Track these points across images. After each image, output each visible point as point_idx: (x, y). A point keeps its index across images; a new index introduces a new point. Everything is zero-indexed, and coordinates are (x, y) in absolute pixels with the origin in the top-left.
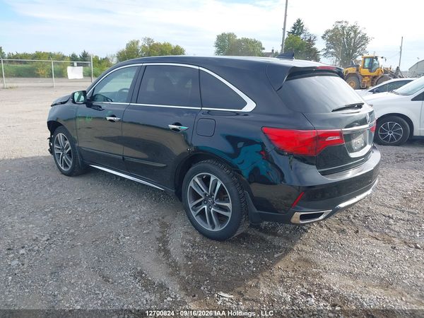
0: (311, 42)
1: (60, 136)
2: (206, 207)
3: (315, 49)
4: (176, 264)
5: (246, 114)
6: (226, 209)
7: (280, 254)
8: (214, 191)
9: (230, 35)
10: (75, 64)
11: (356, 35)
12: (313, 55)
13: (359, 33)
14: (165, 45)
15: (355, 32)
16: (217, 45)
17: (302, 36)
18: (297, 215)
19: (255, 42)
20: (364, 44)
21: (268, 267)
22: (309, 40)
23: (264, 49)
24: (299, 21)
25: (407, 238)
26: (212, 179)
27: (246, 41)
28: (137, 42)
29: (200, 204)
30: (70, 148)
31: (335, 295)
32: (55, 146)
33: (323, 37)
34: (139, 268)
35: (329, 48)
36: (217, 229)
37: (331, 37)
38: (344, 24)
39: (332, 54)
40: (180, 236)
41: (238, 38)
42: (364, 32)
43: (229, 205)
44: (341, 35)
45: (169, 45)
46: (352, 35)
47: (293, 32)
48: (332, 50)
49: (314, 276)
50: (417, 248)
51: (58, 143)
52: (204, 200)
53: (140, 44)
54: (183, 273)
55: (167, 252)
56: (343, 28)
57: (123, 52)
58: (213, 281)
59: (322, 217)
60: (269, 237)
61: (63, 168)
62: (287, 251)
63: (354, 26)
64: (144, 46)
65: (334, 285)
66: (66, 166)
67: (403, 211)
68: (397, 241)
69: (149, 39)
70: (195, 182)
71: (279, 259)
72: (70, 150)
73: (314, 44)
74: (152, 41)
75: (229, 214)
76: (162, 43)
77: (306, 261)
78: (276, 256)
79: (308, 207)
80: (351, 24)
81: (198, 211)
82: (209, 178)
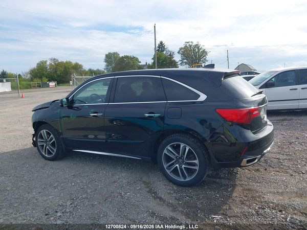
0: (171, 55)
1: (44, 132)
2: (177, 165)
3: (174, 61)
4: (172, 204)
5: (202, 102)
6: (194, 165)
7: (231, 189)
8: (184, 154)
9: (114, 53)
10: (5, 80)
11: (199, 50)
12: (174, 64)
13: (201, 49)
14: (67, 62)
15: (198, 48)
16: (106, 61)
17: (164, 52)
18: (245, 160)
19: (134, 58)
20: (205, 56)
21: (230, 197)
22: (170, 55)
23: (140, 62)
24: (161, 43)
25: (295, 169)
26: (182, 146)
27: (127, 57)
28: (46, 62)
29: (173, 164)
30: (54, 140)
31: (277, 205)
32: (39, 140)
33: (178, 53)
34: (151, 211)
35: (183, 59)
36: (188, 179)
37: (183, 52)
38: (190, 44)
39: (186, 63)
40: (162, 188)
41: (121, 56)
42: (204, 48)
43: (196, 162)
44: (190, 51)
45: (70, 63)
46: (197, 50)
47: (158, 50)
48: (185, 61)
49: (259, 197)
50: (303, 173)
51: (41, 137)
52: (176, 161)
53: (48, 63)
54: (181, 209)
55: (161, 199)
56: (190, 46)
57: (34, 69)
58: (203, 210)
59: (256, 161)
60: (218, 180)
61: (46, 156)
62: (234, 186)
63: (197, 45)
64: (51, 64)
65: (273, 200)
66: (49, 153)
67: (283, 154)
68: (290, 171)
69: (54, 59)
70: (168, 150)
71: (232, 191)
72: (54, 142)
73: (173, 57)
74: (57, 61)
75: (197, 168)
76: (65, 61)
77: (249, 190)
78: (229, 190)
79: (250, 155)
80: (195, 43)
81: (172, 169)
82: (179, 146)
